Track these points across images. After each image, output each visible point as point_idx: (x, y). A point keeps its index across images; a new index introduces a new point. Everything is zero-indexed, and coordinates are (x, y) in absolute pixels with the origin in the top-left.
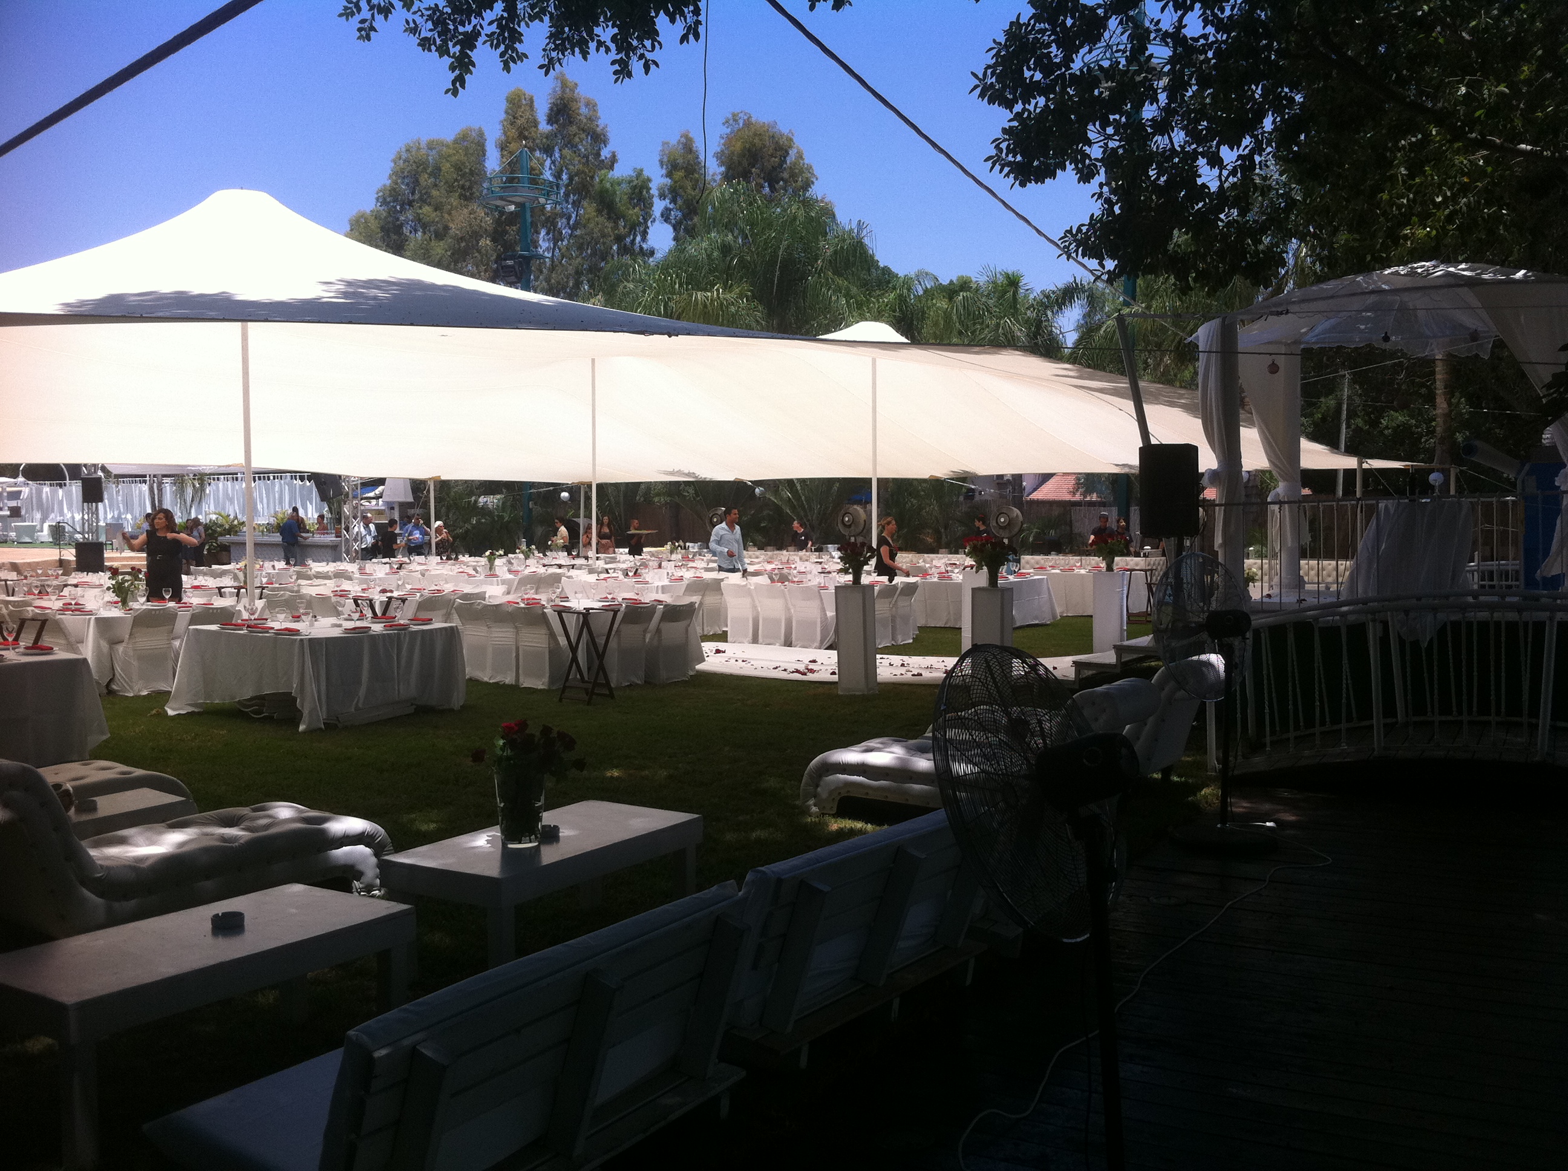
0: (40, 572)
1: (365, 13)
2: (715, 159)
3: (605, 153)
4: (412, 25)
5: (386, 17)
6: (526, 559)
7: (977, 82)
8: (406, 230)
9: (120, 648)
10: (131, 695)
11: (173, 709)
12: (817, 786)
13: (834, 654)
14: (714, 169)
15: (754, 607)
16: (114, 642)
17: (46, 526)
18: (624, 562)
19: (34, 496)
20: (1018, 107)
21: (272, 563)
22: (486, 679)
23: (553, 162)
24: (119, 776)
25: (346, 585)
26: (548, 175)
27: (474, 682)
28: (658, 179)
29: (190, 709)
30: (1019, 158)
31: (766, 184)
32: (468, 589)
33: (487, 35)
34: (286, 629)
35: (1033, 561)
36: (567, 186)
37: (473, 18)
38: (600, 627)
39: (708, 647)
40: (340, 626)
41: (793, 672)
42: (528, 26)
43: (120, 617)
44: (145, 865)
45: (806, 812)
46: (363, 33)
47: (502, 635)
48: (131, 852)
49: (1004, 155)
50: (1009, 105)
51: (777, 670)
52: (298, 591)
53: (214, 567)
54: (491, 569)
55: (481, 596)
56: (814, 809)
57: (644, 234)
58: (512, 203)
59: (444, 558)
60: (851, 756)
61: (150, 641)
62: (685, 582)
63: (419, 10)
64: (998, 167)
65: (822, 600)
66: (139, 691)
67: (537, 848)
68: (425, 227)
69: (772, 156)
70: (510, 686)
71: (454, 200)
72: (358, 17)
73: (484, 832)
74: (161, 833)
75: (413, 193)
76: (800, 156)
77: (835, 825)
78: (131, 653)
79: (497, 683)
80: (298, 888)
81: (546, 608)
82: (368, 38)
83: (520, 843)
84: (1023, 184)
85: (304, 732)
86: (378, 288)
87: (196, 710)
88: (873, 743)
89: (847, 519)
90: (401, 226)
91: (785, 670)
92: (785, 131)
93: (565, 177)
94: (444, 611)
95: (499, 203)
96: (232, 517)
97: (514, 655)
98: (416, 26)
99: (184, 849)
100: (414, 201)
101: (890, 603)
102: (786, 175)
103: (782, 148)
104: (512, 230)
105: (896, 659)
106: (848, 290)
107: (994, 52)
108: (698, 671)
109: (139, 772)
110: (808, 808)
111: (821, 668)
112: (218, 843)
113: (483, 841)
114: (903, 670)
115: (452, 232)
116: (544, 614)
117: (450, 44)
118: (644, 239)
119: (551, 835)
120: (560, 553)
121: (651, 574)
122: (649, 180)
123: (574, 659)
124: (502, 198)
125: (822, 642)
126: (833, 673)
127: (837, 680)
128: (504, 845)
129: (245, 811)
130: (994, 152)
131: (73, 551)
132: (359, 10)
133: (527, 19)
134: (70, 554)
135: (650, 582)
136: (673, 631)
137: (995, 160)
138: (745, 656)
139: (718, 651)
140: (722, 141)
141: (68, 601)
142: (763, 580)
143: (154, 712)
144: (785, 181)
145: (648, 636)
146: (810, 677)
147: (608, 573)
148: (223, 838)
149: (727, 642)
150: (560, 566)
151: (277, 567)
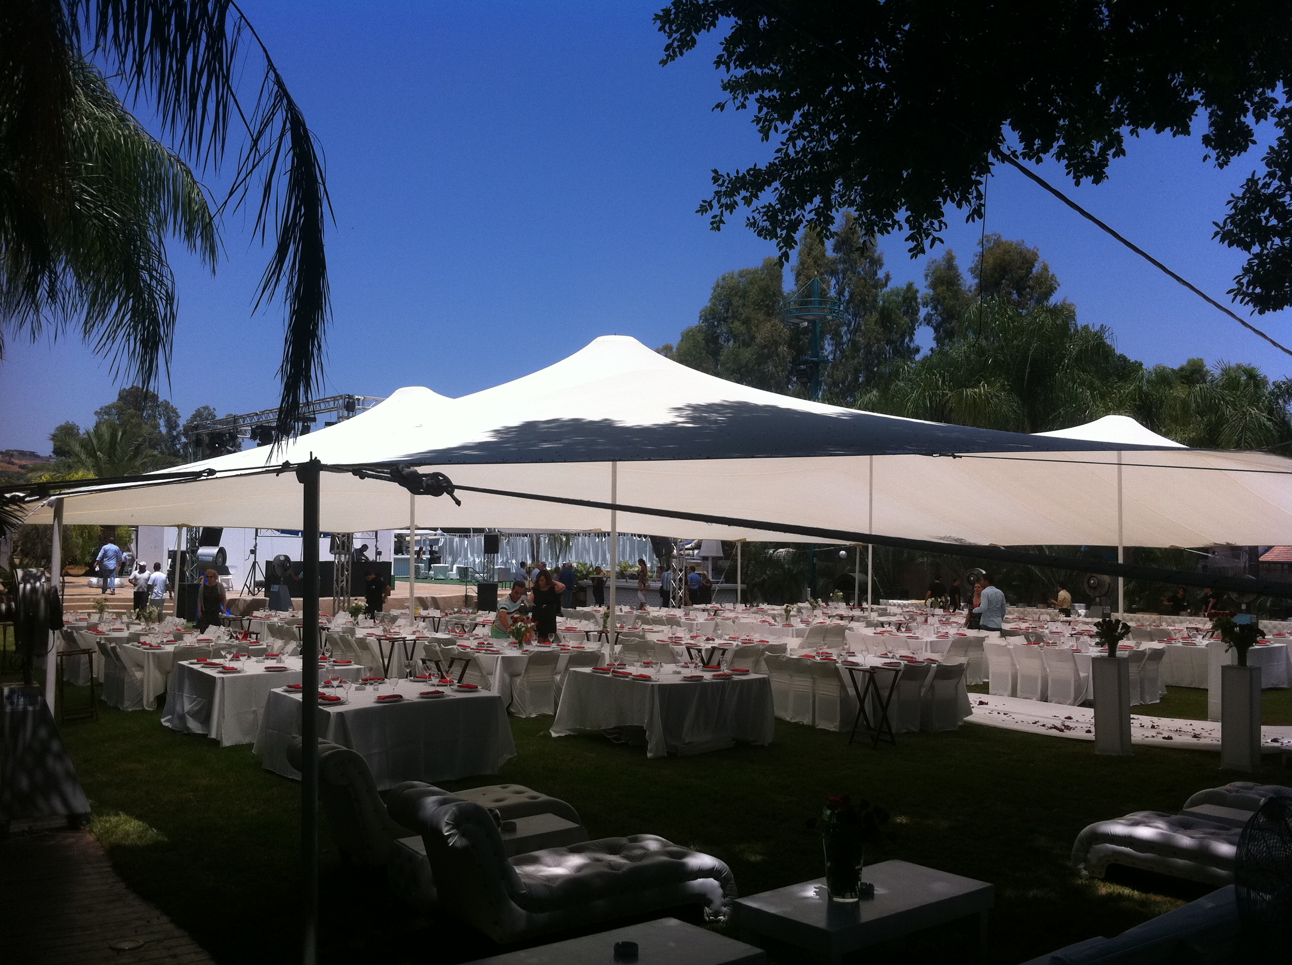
0: (456, 610)
1: (716, 210)
2: (970, 273)
3: (881, 274)
4: (752, 220)
5: (731, 212)
6: (814, 609)
7: (1218, 229)
8: (721, 340)
9: (518, 680)
10: (524, 717)
11: (556, 732)
12: (1087, 852)
13: (1090, 712)
14: (969, 281)
15: (1014, 665)
16: (513, 675)
17: (455, 567)
18: (895, 615)
19: (448, 544)
20: (1256, 249)
21: (620, 607)
22: (788, 719)
23: (838, 282)
24: (530, 800)
25: (681, 632)
26: (832, 293)
27: (779, 721)
28: (923, 290)
29: (568, 733)
30: (1258, 290)
31: (1015, 292)
32: (773, 641)
33: (807, 221)
34: (641, 676)
35: (1270, 625)
36: (848, 302)
37: (797, 210)
38: (885, 681)
39: (973, 698)
40: (679, 673)
41: (1051, 728)
42: (837, 211)
43: (517, 657)
44: (555, 885)
45: (1077, 874)
46: (715, 225)
47: (802, 684)
48: (545, 871)
49: (1244, 288)
50: (1247, 247)
51: (1036, 725)
52: (643, 637)
53: (578, 609)
54: (787, 619)
55: (783, 648)
56: (1084, 872)
57: (912, 334)
58: (806, 320)
59: (748, 606)
60: (1118, 828)
61: (539, 676)
62: (951, 639)
63: (757, 209)
64: (1239, 298)
65: (1075, 662)
66: (530, 714)
67: (857, 903)
68: (735, 337)
69: (1020, 268)
70: (808, 727)
71: (761, 316)
72: (710, 214)
73: (813, 883)
74: (562, 855)
75: (727, 311)
76: (1045, 268)
77: (1105, 889)
78: (525, 684)
79: (797, 723)
80: (673, 922)
81: (837, 662)
82: (718, 229)
83: (843, 898)
84: (1261, 312)
85: (652, 759)
86: (716, 412)
87: (572, 734)
88: (1138, 816)
89: (1092, 582)
90: (718, 337)
91: (1044, 725)
92: (1031, 247)
93: (846, 294)
94: (753, 659)
95: (796, 321)
96: (588, 565)
97: (811, 701)
98: (755, 221)
99: (583, 873)
100: (727, 318)
101: (1139, 667)
102: (1031, 283)
103: (1027, 260)
104: (805, 339)
105: (1146, 720)
106: (1092, 383)
107: (1232, 205)
108: (965, 722)
109: (543, 797)
110: (1079, 871)
111: (1077, 725)
112: (607, 870)
113: (810, 891)
114: (1153, 732)
115: (758, 340)
116: (837, 668)
117: (778, 230)
118: (911, 340)
119: (867, 893)
120: (840, 604)
121: (921, 631)
122: (917, 291)
123: (862, 709)
124: (797, 317)
125: (1075, 699)
126: (1089, 731)
127: (1093, 738)
128: (830, 898)
129: (624, 840)
130: (1236, 286)
131: (476, 588)
132: (711, 207)
133: (837, 206)
134: (473, 591)
135: (920, 637)
136: (944, 687)
137: (1237, 292)
138: (1007, 709)
139: (981, 703)
140: (977, 258)
141: (481, 640)
142: (1019, 640)
143: (542, 733)
144: (1032, 288)
145: (923, 690)
146: (1067, 734)
147: (883, 627)
148: (610, 865)
149: (988, 693)
150: (842, 618)
151: (624, 611)
